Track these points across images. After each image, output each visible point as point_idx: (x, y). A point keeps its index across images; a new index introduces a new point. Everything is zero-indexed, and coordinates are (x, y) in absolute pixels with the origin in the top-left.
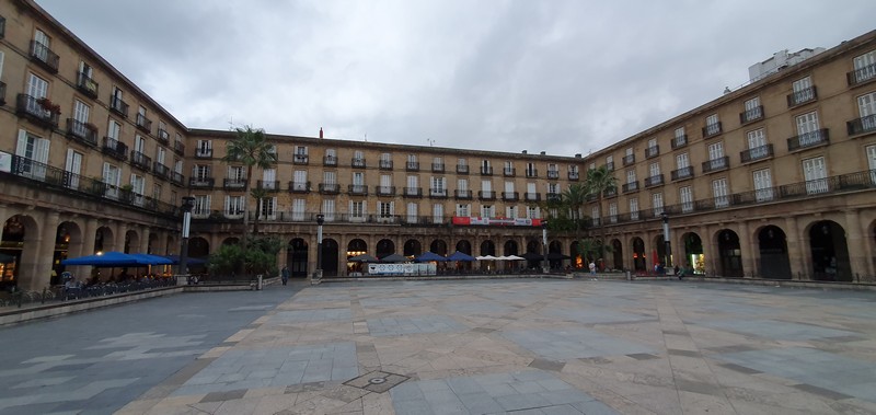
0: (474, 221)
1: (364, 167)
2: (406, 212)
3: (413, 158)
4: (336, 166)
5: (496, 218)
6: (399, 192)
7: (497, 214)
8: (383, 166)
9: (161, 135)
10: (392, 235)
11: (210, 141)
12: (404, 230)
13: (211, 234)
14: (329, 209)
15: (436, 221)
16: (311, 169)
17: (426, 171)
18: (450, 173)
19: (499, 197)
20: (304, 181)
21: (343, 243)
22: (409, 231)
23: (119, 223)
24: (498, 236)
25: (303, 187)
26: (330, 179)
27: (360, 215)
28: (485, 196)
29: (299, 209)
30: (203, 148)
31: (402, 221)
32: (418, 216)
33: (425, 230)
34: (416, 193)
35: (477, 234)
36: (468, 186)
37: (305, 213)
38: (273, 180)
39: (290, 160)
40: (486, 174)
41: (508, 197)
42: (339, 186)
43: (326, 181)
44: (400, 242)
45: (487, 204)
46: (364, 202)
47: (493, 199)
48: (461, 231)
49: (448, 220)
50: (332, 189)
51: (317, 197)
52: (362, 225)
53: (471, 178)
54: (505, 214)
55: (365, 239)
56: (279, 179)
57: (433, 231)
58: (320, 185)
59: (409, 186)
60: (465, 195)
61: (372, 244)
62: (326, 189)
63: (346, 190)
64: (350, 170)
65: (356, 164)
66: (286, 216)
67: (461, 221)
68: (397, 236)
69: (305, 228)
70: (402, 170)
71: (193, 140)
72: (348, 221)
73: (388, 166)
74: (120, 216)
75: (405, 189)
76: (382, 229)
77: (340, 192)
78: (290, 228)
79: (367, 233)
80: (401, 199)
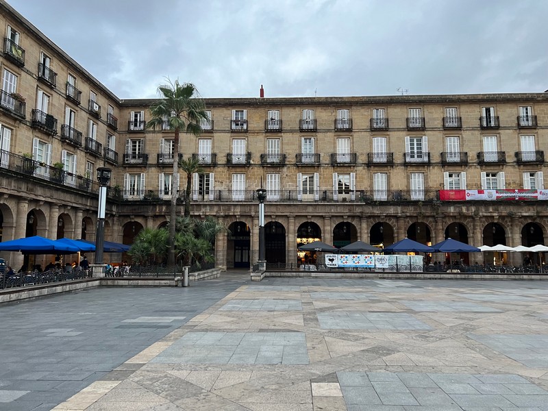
0: (472, 195)
1: (315, 131)
2: (371, 185)
3: (379, 114)
4: (280, 131)
5: (508, 190)
6: (362, 159)
7: (507, 184)
8: (340, 126)
9: (92, 107)
10: (353, 217)
11: (142, 112)
12: (369, 210)
13: (146, 218)
14: (273, 185)
15: (414, 197)
16: (251, 138)
17: (399, 130)
18: (433, 129)
19: (510, 159)
20: (244, 152)
21: (292, 228)
22: (376, 211)
23: (51, 205)
24: (511, 216)
25: (243, 160)
26: (273, 148)
27: (312, 191)
28: (487, 159)
29: (239, 187)
30: (136, 120)
31: (367, 199)
32: (389, 191)
33: (399, 209)
34: (384, 160)
35: (476, 214)
36: (461, 145)
37: (246, 191)
38: (209, 152)
39: (227, 127)
40: (488, 128)
41: (525, 158)
42: (284, 157)
43: (269, 150)
44: (364, 225)
45: (492, 170)
46: (316, 175)
47: (501, 162)
48: (452, 209)
49: (432, 195)
50: (276, 160)
51: (258, 171)
52: (314, 205)
53: (466, 134)
54: (521, 184)
55: (319, 222)
56: (216, 151)
57: (410, 211)
58: (262, 156)
59: (375, 151)
60: (457, 159)
61: (328, 228)
62: (269, 161)
63: (293, 161)
64: (297, 135)
65: (305, 126)
66: (225, 194)
67: (452, 196)
68: (360, 218)
69: (247, 209)
70: (365, 130)
71: (126, 112)
72: (297, 200)
73: (346, 126)
74: (51, 197)
75: (370, 155)
76: (339, 209)
77: (286, 163)
78: (229, 210)
79: (321, 214)
80: (364, 169)
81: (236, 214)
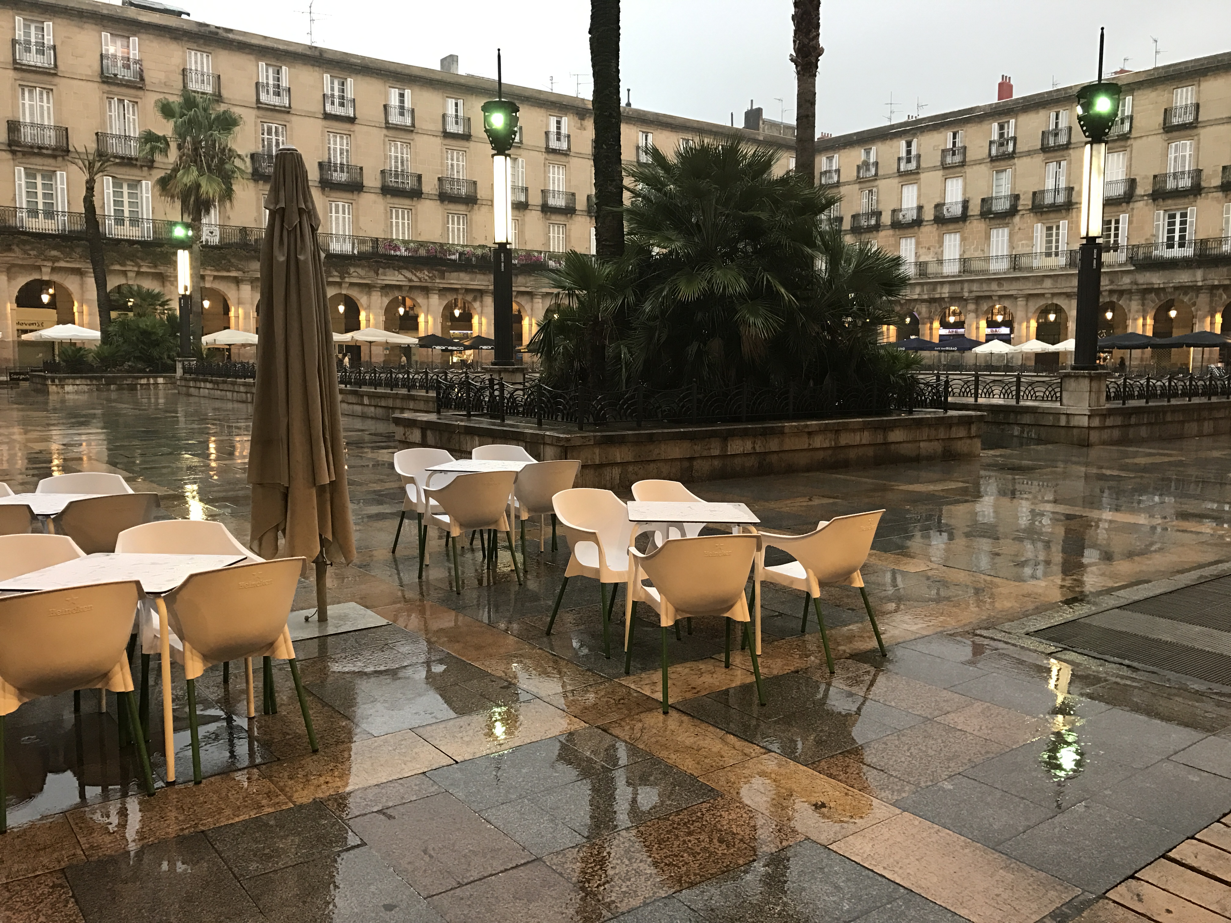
1: (1065, 147)
2: (1148, 235)
4: (1013, 155)
6: (1144, 187)
14: (1000, 248)
16: (970, 173)
20: (959, 198)
25: (958, 210)
26: (1002, 186)
29: (952, 254)
31: (1143, 258)
33: (1200, 273)
38: (914, 204)
39: (940, 161)
42: (1016, 199)
43: (996, 191)
46: (1064, 225)
50: (1005, 206)
58: (985, 202)
59: (1170, 169)
62: (994, 208)
63: (1030, 203)
64: (1038, 158)
70: (1155, 132)
75: (1160, 178)
77: (1019, 208)
78: (934, 290)
79: (1064, 291)
80: (1147, 205)
81: (943, 296)
